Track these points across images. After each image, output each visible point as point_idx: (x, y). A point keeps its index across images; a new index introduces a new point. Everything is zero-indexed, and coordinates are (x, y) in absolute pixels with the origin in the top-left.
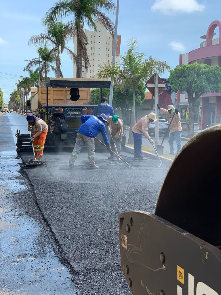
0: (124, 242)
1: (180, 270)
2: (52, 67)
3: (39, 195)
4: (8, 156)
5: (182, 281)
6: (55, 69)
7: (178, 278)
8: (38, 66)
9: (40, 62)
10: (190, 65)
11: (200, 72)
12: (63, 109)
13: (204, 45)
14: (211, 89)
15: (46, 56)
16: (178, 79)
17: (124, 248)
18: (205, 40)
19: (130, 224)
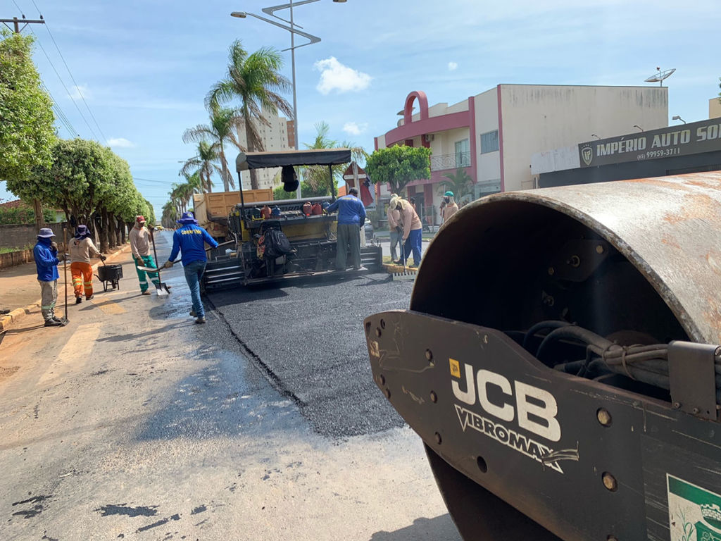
0: (375, 349)
1: (454, 363)
2: (216, 167)
3: (233, 325)
4: (179, 284)
5: (457, 374)
6: (220, 169)
7: (452, 373)
8: (196, 168)
9: (198, 162)
10: (389, 150)
11: (403, 156)
12: (271, 208)
13: (403, 123)
14: (417, 176)
15: (206, 155)
16: (377, 168)
17: (375, 356)
18: (402, 117)
19: (381, 328)
